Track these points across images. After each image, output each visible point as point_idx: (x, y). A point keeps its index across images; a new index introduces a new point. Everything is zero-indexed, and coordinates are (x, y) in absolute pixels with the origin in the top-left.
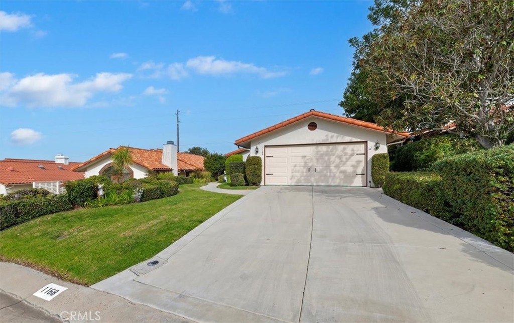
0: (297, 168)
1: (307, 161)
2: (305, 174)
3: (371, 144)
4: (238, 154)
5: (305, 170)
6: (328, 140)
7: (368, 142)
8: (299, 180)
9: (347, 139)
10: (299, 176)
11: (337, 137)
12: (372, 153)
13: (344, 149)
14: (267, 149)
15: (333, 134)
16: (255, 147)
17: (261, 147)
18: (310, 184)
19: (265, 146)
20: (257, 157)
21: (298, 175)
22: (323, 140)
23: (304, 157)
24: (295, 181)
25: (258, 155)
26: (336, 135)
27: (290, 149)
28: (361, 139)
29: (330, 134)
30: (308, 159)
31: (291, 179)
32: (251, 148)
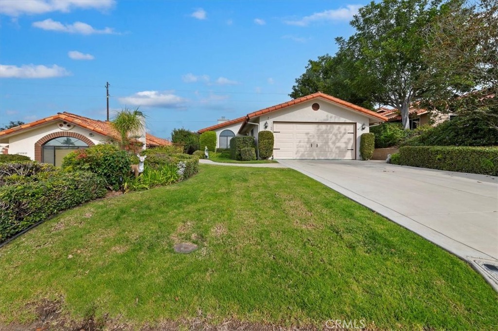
0: (302, 144)
1: (310, 138)
2: (308, 149)
3: (359, 126)
4: (212, 130)
5: (308, 146)
6: (328, 120)
7: (357, 124)
8: (303, 155)
9: (342, 120)
10: (303, 151)
11: (335, 118)
12: (360, 133)
13: (339, 128)
14: (275, 125)
15: (332, 115)
16: (265, 122)
17: (270, 122)
18: (312, 158)
19: (274, 122)
20: (267, 131)
21: (302, 149)
22: (325, 120)
23: (307, 134)
24: (300, 155)
25: (267, 130)
26: (334, 115)
27: (295, 125)
28: (352, 120)
29: (330, 115)
30: (311, 136)
31: (296, 153)
32: (260, 123)
